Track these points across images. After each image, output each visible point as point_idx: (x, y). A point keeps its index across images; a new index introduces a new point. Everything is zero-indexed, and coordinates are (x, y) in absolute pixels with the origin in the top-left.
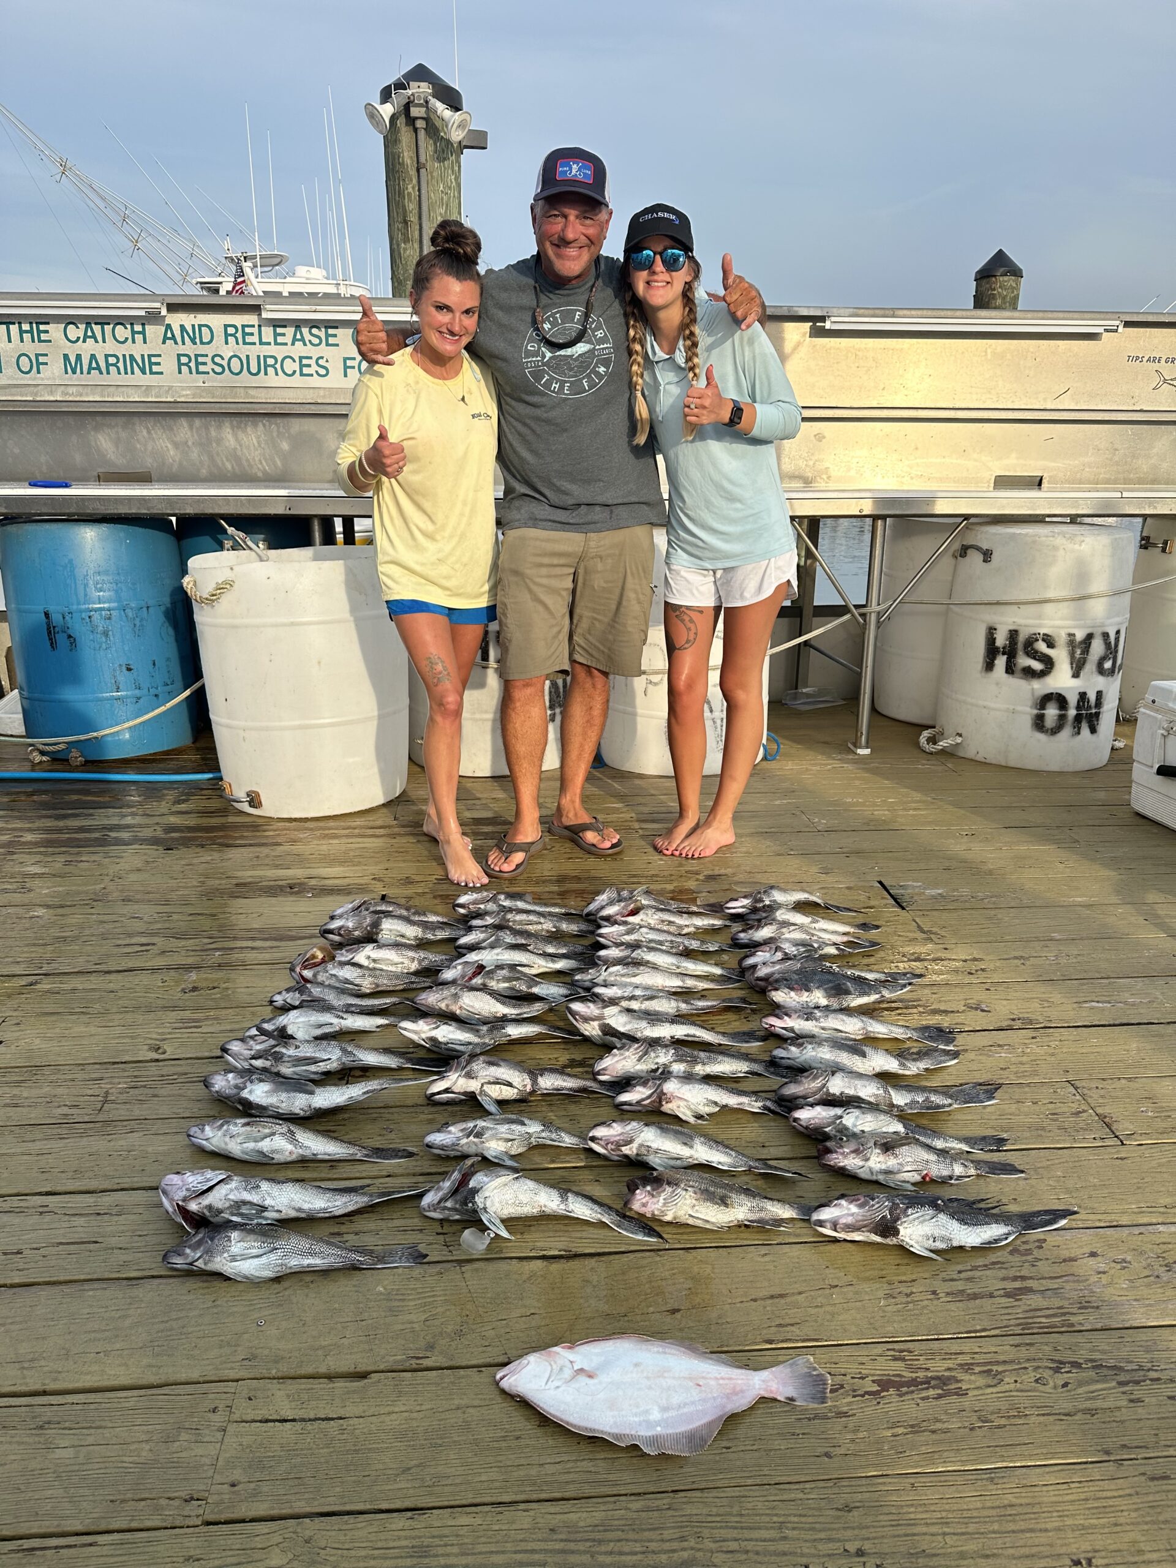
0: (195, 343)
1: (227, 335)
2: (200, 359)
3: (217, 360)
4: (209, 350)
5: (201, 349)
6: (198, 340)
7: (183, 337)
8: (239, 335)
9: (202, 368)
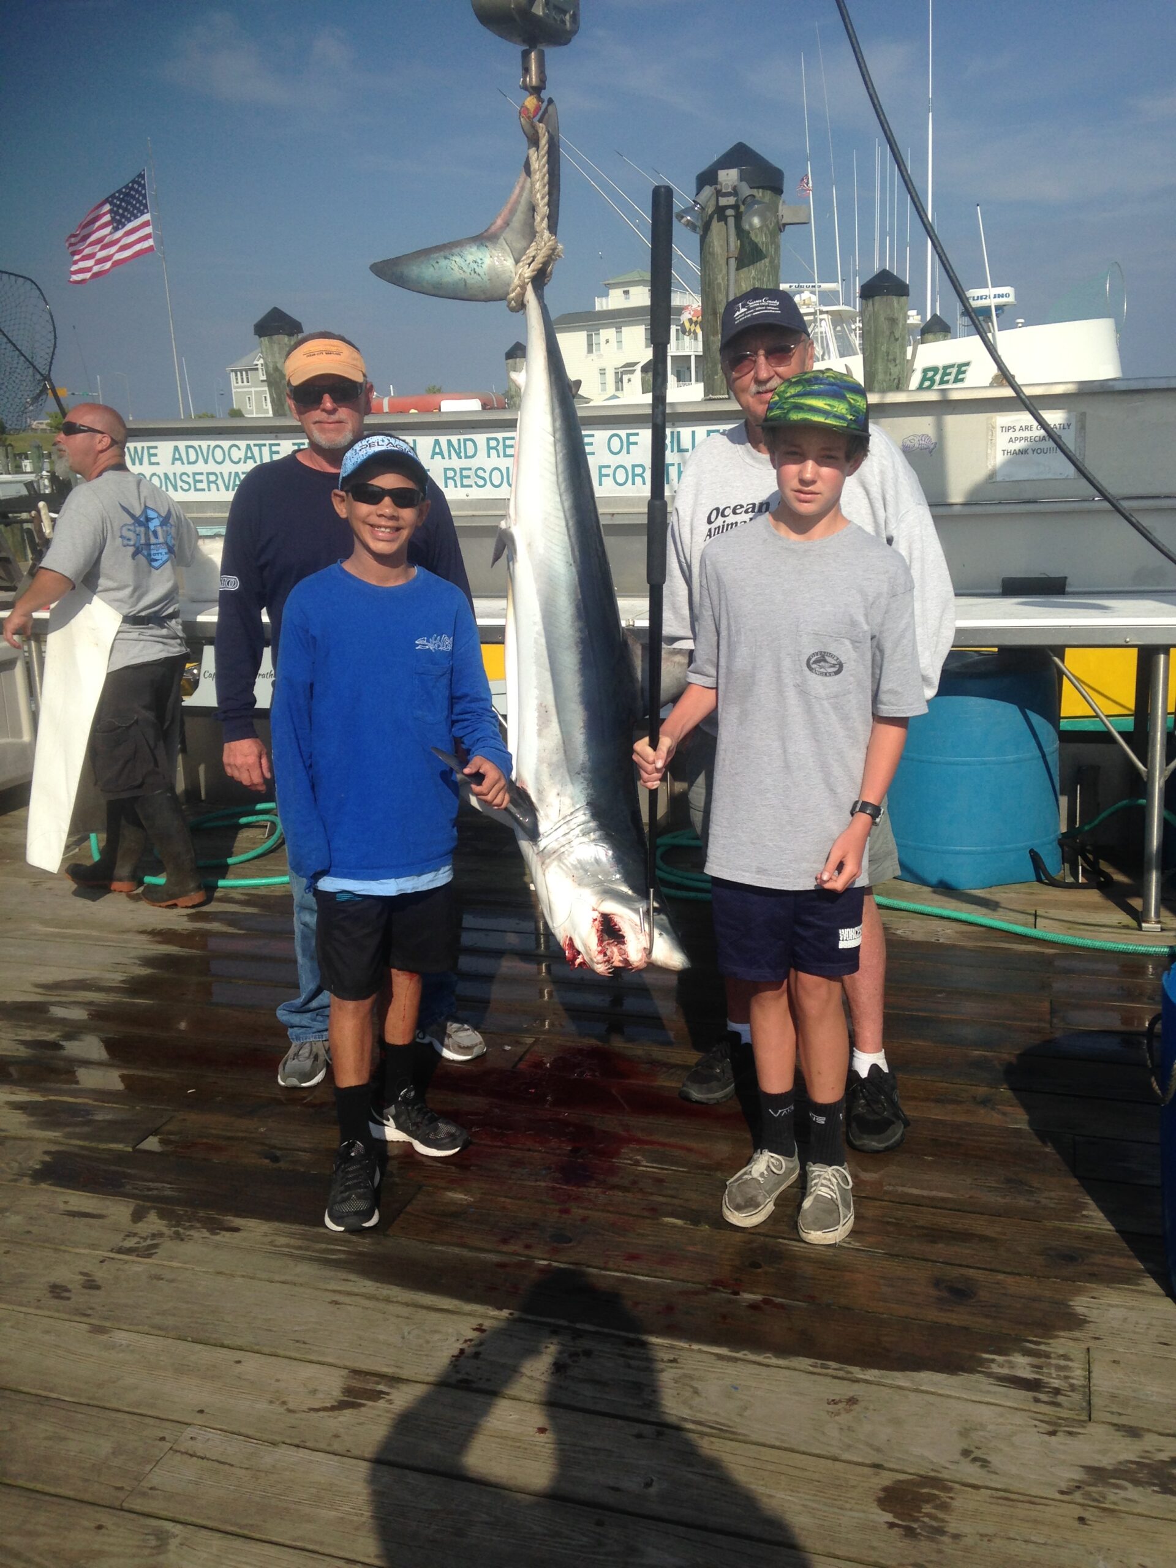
0: (460, 458)
1: (489, 448)
2: (465, 473)
3: (480, 473)
4: (473, 463)
5: (464, 463)
6: (462, 454)
7: (449, 452)
8: (501, 448)
9: (466, 482)
